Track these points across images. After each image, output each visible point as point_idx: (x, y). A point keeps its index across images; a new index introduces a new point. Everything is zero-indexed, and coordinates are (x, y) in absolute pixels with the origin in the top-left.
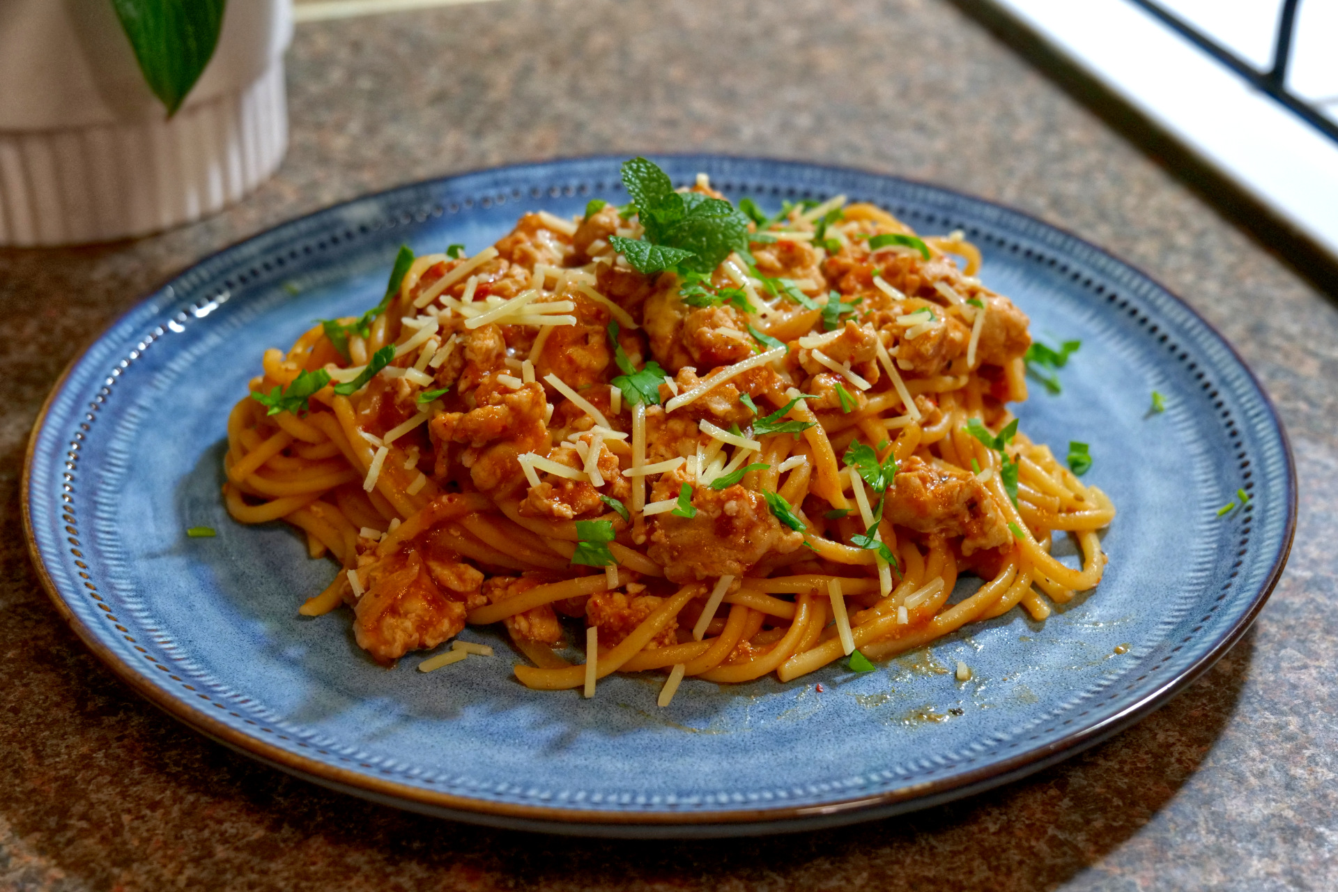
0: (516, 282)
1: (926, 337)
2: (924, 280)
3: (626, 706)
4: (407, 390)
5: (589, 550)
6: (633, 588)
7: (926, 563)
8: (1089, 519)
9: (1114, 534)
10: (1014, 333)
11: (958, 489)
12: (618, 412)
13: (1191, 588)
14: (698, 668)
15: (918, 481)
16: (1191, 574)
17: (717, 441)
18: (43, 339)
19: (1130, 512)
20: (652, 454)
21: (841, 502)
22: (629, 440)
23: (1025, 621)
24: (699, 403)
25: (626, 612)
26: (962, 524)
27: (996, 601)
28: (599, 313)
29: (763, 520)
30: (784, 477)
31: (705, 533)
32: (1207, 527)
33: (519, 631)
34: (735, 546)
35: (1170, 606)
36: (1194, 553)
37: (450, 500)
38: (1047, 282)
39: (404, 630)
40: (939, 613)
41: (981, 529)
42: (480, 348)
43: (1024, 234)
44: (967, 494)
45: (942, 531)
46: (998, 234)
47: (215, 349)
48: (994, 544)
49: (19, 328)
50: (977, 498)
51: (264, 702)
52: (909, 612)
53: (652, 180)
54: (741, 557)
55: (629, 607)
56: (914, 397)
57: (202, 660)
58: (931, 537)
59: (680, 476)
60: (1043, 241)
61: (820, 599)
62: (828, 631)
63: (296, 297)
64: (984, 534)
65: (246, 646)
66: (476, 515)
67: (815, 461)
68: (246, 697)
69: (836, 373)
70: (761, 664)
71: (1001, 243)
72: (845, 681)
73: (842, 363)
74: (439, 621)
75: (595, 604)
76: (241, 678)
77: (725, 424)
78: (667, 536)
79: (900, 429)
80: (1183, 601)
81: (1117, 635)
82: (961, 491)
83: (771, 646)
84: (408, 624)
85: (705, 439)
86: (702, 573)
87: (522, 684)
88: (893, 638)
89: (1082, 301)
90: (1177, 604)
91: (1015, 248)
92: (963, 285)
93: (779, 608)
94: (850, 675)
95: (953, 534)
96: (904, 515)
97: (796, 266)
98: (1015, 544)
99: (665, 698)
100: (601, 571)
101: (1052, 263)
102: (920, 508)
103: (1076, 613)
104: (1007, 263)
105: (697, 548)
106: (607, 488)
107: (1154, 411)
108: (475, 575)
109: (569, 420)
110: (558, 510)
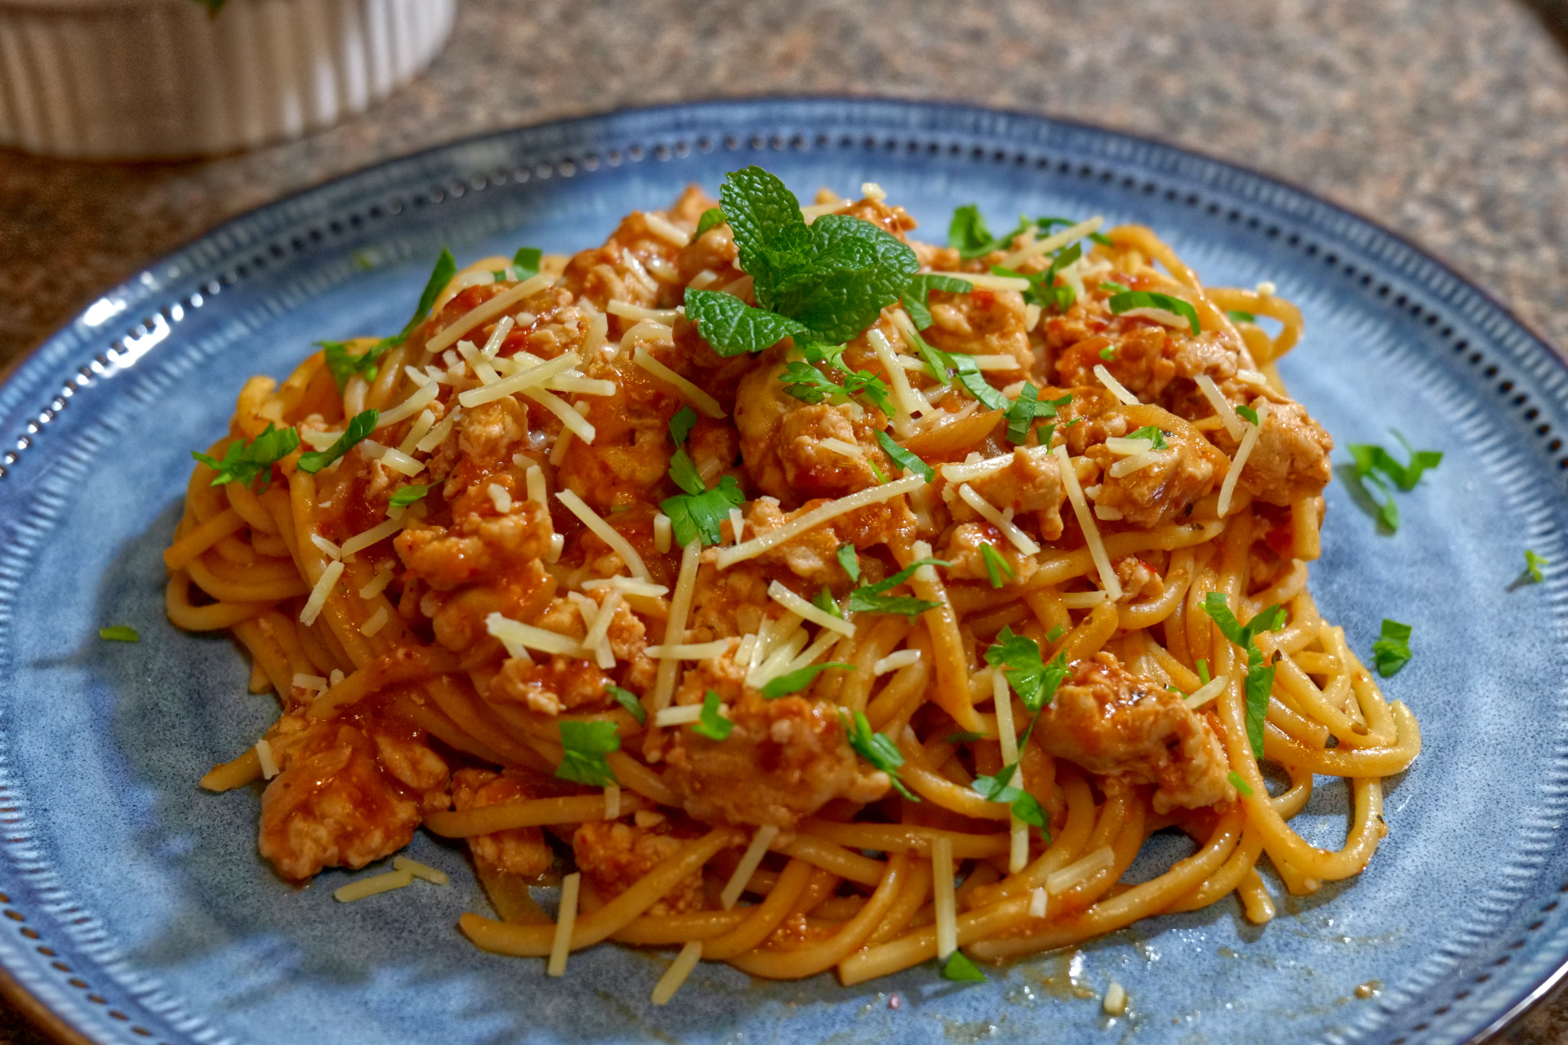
0: (566, 332)
1: (1143, 475)
2: (1180, 368)
3: (607, 996)
4: (382, 480)
5: (583, 763)
6: (645, 819)
7: (1098, 817)
8: (1371, 762)
9: (1412, 784)
10: (1300, 465)
11: (1151, 718)
12: (665, 549)
13: (1501, 894)
14: (722, 949)
15: (1091, 702)
16: (1509, 870)
17: (793, 614)
18: (44, 297)
19: (1442, 752)
20: (699, 620)
21: (973, 722)
22: (669, 597)
23: (1235, 922)
24: (774, 555)
25: (624, 858)
26: (1155, 769)
27: (1195, 887)
28: (659, 396)
29: (829, 751)
30: (884, 680)
31: (742, 762)
32: (1555, 789)
33: (483, 858)
34: (783, 786)
35: (1462, 923)
36: (1523, 833)
37: (408, 656)
38: (1420, 349)
39: (317, 841)
40: (1101, 899)
41: (1183, 779)
42: (478, 437)
43: (1399, 271)
44: (1164, 727)
45: (1125, 774)
46: (1364, 266)
47: (236, 345)
48: (1202, 803)
49: (17, 279)
50: (1180, 734)
51: (110, 924)
52: (1051, 897)
53: (772, 201)
54: (790, 801)
55: (632, 850)
56: (1115, 564)
57: (49, 844)
58: (1109, 781)
59: (722, 669)
60: (1424, 285)
61: (919, 860)
62: (925, 915)
63: (369, 272)
64: (1187, 788)
65: (120, 826)
66: (445, 680)
67: (934, 659)
68: (87, 913)
69: (991, 525)
70: (815, 956)
71: (1366, 280)
72: (938, 994)
73: (1001, 510)
74: (369, 832)
75: (584, 840)
76: (93, 879)
77: (809, 588)
78: (689, 758)
79: (1088, 611)
80: (1483, 917)
81: (1367, 963)
82: (1155, 722)
83: (840, 923)
84: (323, 833)
85: (776, 611)
86: (736, 817)
87: (471, 940)
88: (1021, 934)
89: (1463, 385)
90: (1473, 921)
91: (1384, 291)
92: (1238, 382)
93: (859, 870)
94: (947, 985)
95: (1142, 781)
96: (1069, 748)
97: (992, 332)
98: (1239, 800)
99: (664, 992)
100: (598, 790)
101: (1432, 320)
102: (1091, 741)
103: (1314, 916)
104: (1370, 312)
105: (729, 781)
106: (621, 671)
107: (1528, 578)
108: (433, 764)
109: (589, 558)
110: (536, 703)
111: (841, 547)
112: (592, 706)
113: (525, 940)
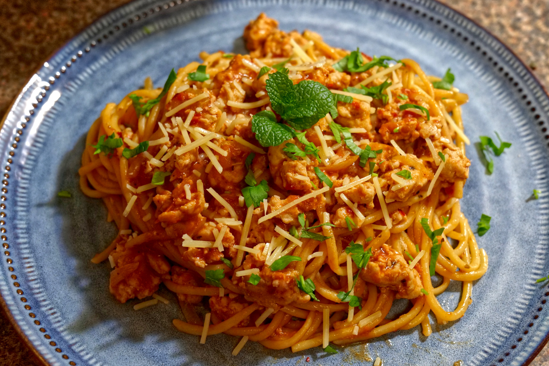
0: (212, 118)
2: (421, 134)
3: (218, 352)
4: (150, 169)
5: (213, 281)
6: (232, 296)
7: (378, 298)
8: (471, 276)
9: (482, 282)
11: (397, 275)
12: (242, 205)
13: (505, 329)
14: (255, 338)
15: (378, 269)
16: (509, 319)
17: (283, 237)
18: (37, 31)
20: (252, 235)
21: (339, 271)
22: (243, 225)
23: (419, 334)
24: (277, 217)
25: (225, 310)
26: (398, 288)
27: (407, 324)
28: (243, 153)
29: (291, 289)
30: (310, 262)
31: (264, 290)
32: (529, 287)
33: (180, 299)
34: (276, 298)
35: (491, 339)
36: (517, 304)
37: (157, 234)
38: (510, 95)
39: (127, 293)
40: (377, 326)
41: (406, 292)
42: (181, 164)
43: (507, 63)
44: (401, 278)
45: (387, 288)
46: (496, 59)
48: (412, 298)
49: (28, 21)
50: (406, 279)
51: (63, 315)
52: (360, 328)
53: (283, 83)
54: (277, 302)
55: (227, 307)
56: (390, 215)
57: (43, 281)
59: (258, 257)
61: (319, 313)
62: (319, 331)
63: (149, 35)
64: (407, 294)
65: (65, 274)
67: (327, 254)
68: (55, 310)
69: (351, 209)
70: (285, 342)
71: (496, 64)
72: (322, 357)
73: (354, 203)
75: (212, 302)
76: (57, 296)
77: (288, 227)
79: (380, 231)
80: (498, 338)
81: (459, 353)
82: (398, 276)
84: (129, 291)
85: (277, 235)
86: (260, 304)
87: (176, 328)
88: (350, 338)
89: (523, 113)
90: (495, 339)
91: (501, 69)
93: (300, 314)
94: (325, 354)
95: (393, 290)
97: (358, 118)
99: (236, 351)
100: (217, 288)
101: (516, 84)
103: (444, 333)
105: (258, 294)
106: (226, 252)
107: (533, 197)
108: (165, 268)
109: (217, 208)
110: (197, 264)
111: (299, 214)
112: (216, 263)
113: (193, 330)
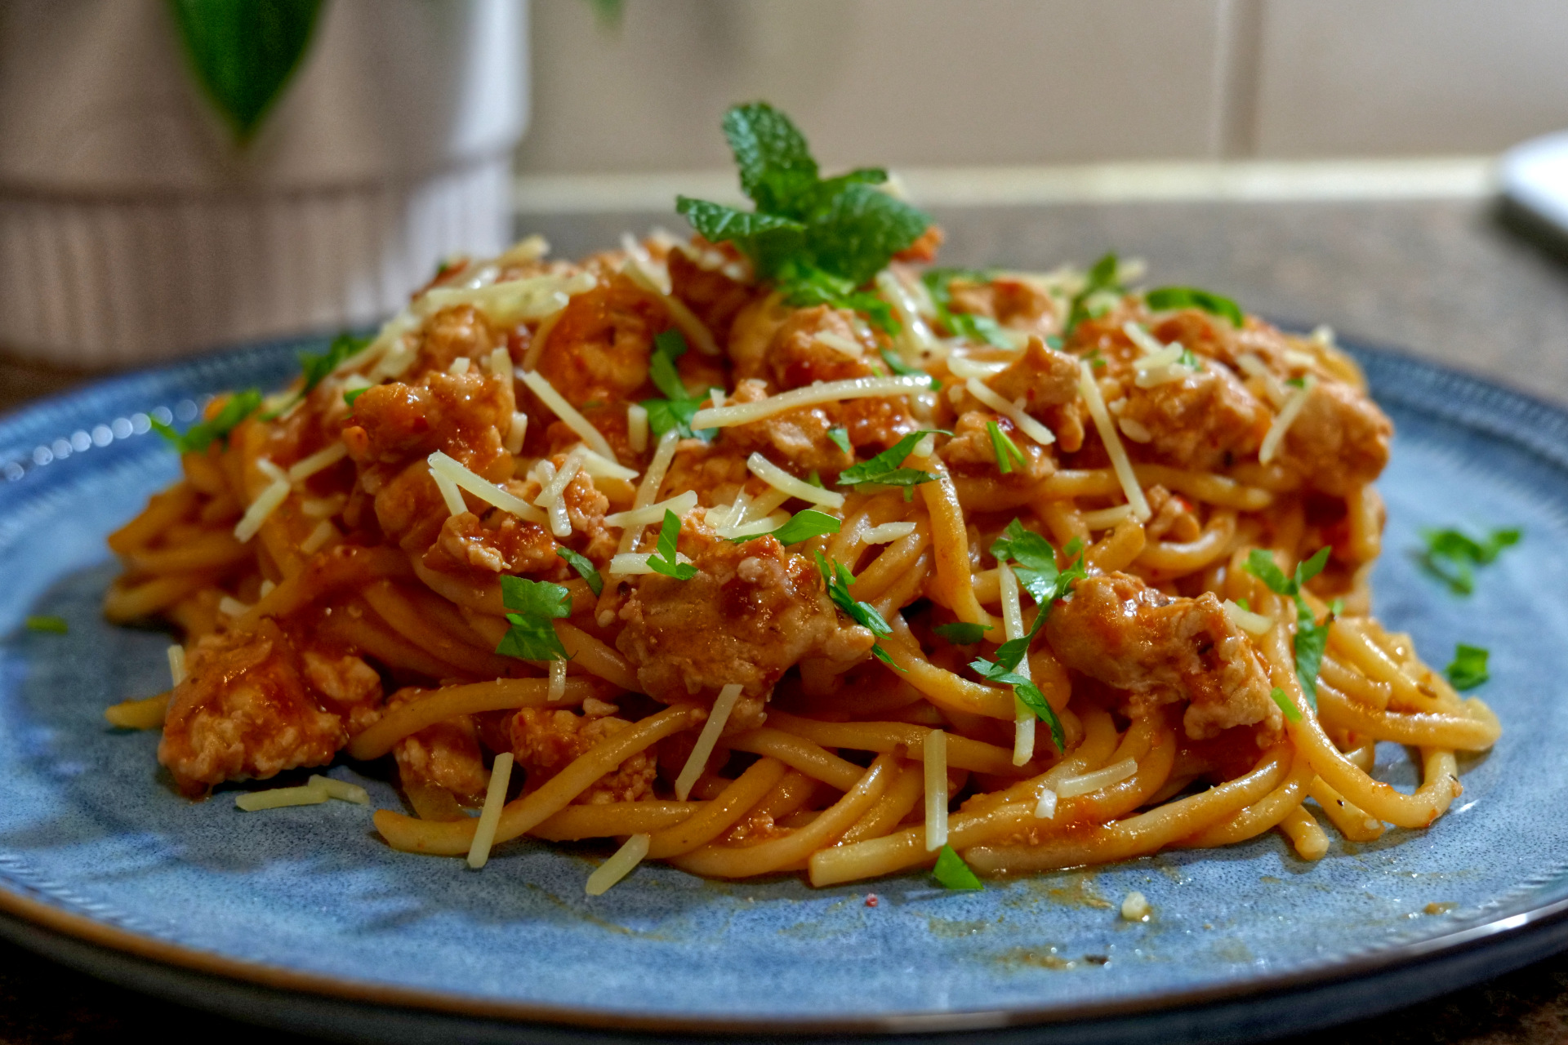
1: (1175, 388)
3: (533, 887)
5: (525, 633)
6: (591, 705)
7: (1120, 742)
8: (1443, 729)
9: (1492, 768)
10: (1355, 434)
11: (1180, 613)
12: (640, 449)
14: (671, 844)
15: (1111, 593)
17: (775, 491)
19: (1532, 743)
21: (975, 614)
22: (636, 482)
23: (1282, 858)
24: (757, 429)
25: (567, 738)
26: (1186, 678)
27: (1233, 813)
29: (804, 598)
30: (873, 552)
31: (704, 610)
33: (409, 765)
34: (749, 636)
37: (347, 553)
39: (221, 736)
40: (1123, 817)
41: (1217, 688)
45: (1154, 689)
48: (1240, 719)
50: (1214, 634)
52: (1060, 802)
53: (779, 138)
54: (757, 653)
55: (577, 732)
56: (1145, 490)
58: (1133, 699)
61: (908, 763)
64: (1223, 700)
66: (386, 584)
67: (931, 537)
69: (1000, 414)
70: (782, 849)
71: (1434, 415)
72: (923, 898)
73: (1011, 400)
74: (280, 730)
75: (522, 721)
78: (645, 613)
79: (1111, 527)
81: (1439, 891)
82: (1183, 616)
84: (230, 727)
85: (755, 486)
86: (694, 678)
87: (386, 842)
88: (1027, 841)
91: (1454, 422)
92: (1285, 363)
93: (836, 770)
94: (935, 892)
95: (1171, 698)
96: (1082, 647)
98: (1286, 732)
99: (600, 882)
100: (542, 673)
102: (1110, 636)
103: (1376, 856)
105: (689, 633)
106: (579, 540)
108: (363, 672)
110: (477, 554)
111: (832, 428)
112: (541, 573)
113: (441, 836)
